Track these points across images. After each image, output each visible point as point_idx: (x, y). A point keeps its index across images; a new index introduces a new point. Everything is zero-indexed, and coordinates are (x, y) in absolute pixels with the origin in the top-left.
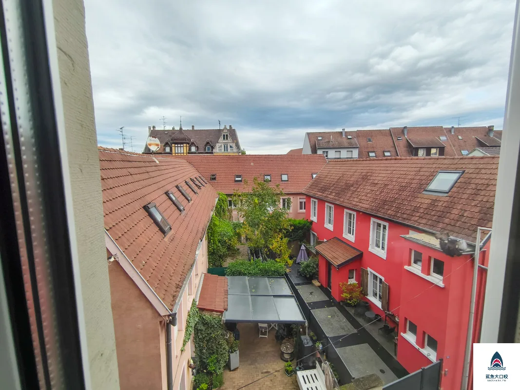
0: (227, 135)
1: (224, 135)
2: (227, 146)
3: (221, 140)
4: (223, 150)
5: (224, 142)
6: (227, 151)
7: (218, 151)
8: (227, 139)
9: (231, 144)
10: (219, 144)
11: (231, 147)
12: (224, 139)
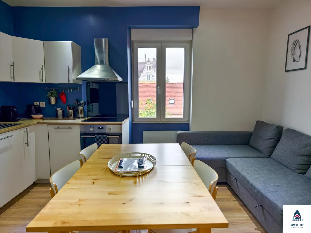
0: (150, 67)
1: (147, 67)
2: (150, 75)
3: (145, 70)
4: (146, 79)
5: (147, 72)
6: (150, 80)
7: (142, 79)
8: (150, 70)
9: (153, 74)
10: (143, 74)
11: (153, 76)
12: (147, 70)
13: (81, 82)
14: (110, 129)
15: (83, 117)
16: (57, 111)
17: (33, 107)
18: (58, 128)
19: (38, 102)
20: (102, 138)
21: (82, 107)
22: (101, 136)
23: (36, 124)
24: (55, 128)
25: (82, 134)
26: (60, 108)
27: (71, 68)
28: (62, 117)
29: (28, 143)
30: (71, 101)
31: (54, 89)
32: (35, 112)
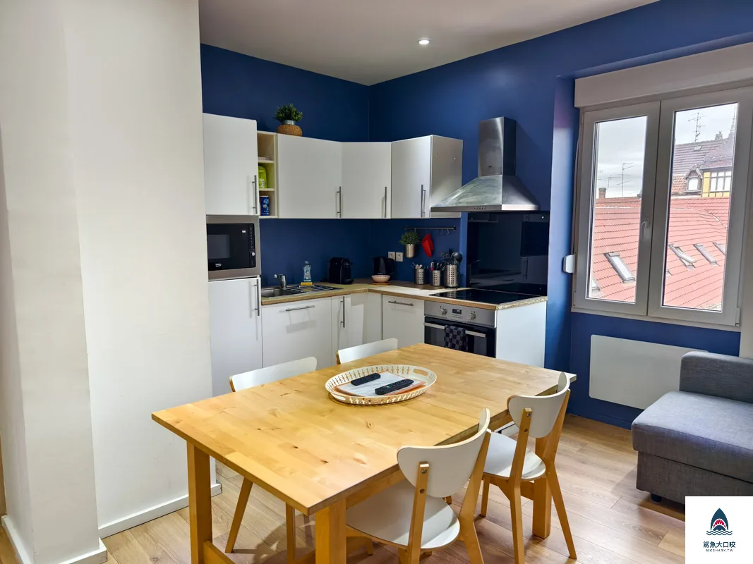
13: (459, 215)
14: (475, 318)
15: (455, 285)
16: (415, 271)
17: (382, 261)
18: (395, 302)
19: (394, 253)
20: (455, 333)
21: (454, 266)
22: (453, 327)
23: (365, 291)
24: (389, 302)
25: (428, 319)
26: (421, 266)
27: (427, 188)
28: (422, 283)
29: (344, 322)
30: (441, 253)
31: (415, 229)
32: (384, 270)
